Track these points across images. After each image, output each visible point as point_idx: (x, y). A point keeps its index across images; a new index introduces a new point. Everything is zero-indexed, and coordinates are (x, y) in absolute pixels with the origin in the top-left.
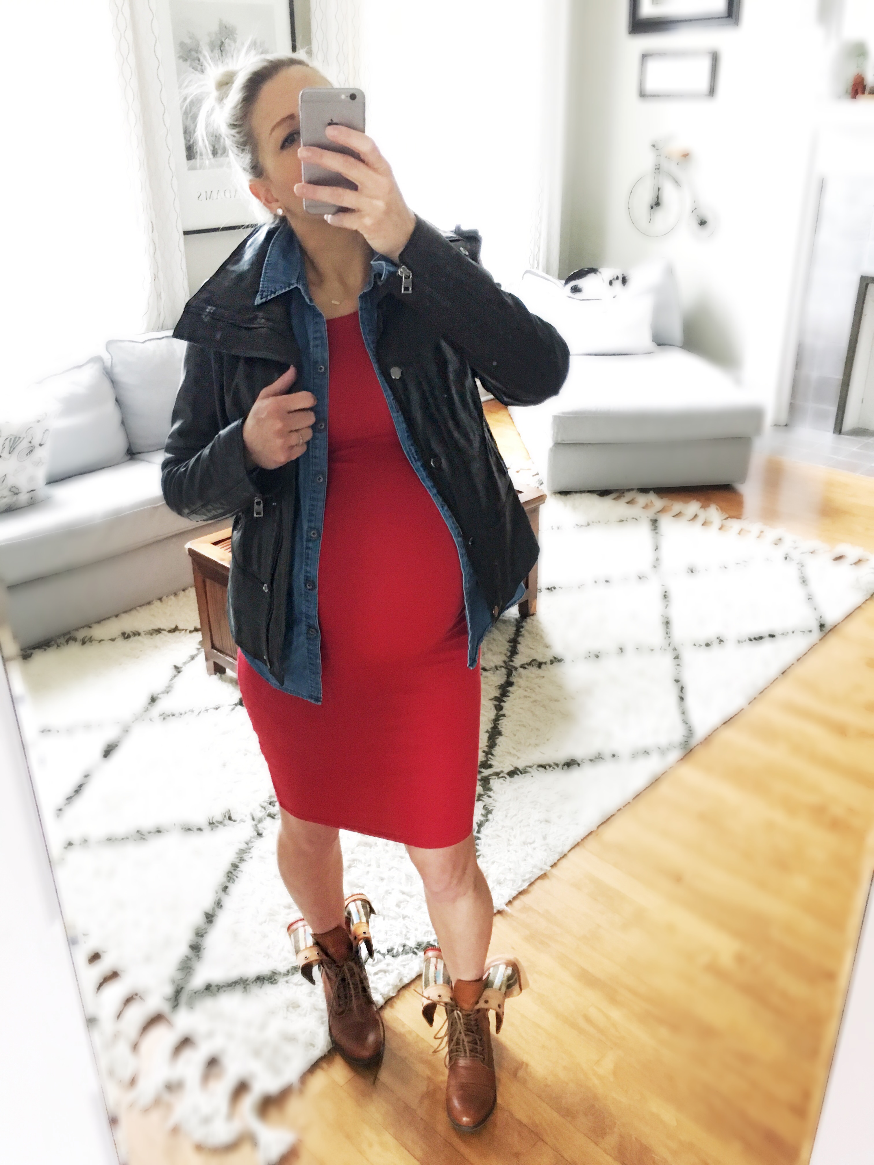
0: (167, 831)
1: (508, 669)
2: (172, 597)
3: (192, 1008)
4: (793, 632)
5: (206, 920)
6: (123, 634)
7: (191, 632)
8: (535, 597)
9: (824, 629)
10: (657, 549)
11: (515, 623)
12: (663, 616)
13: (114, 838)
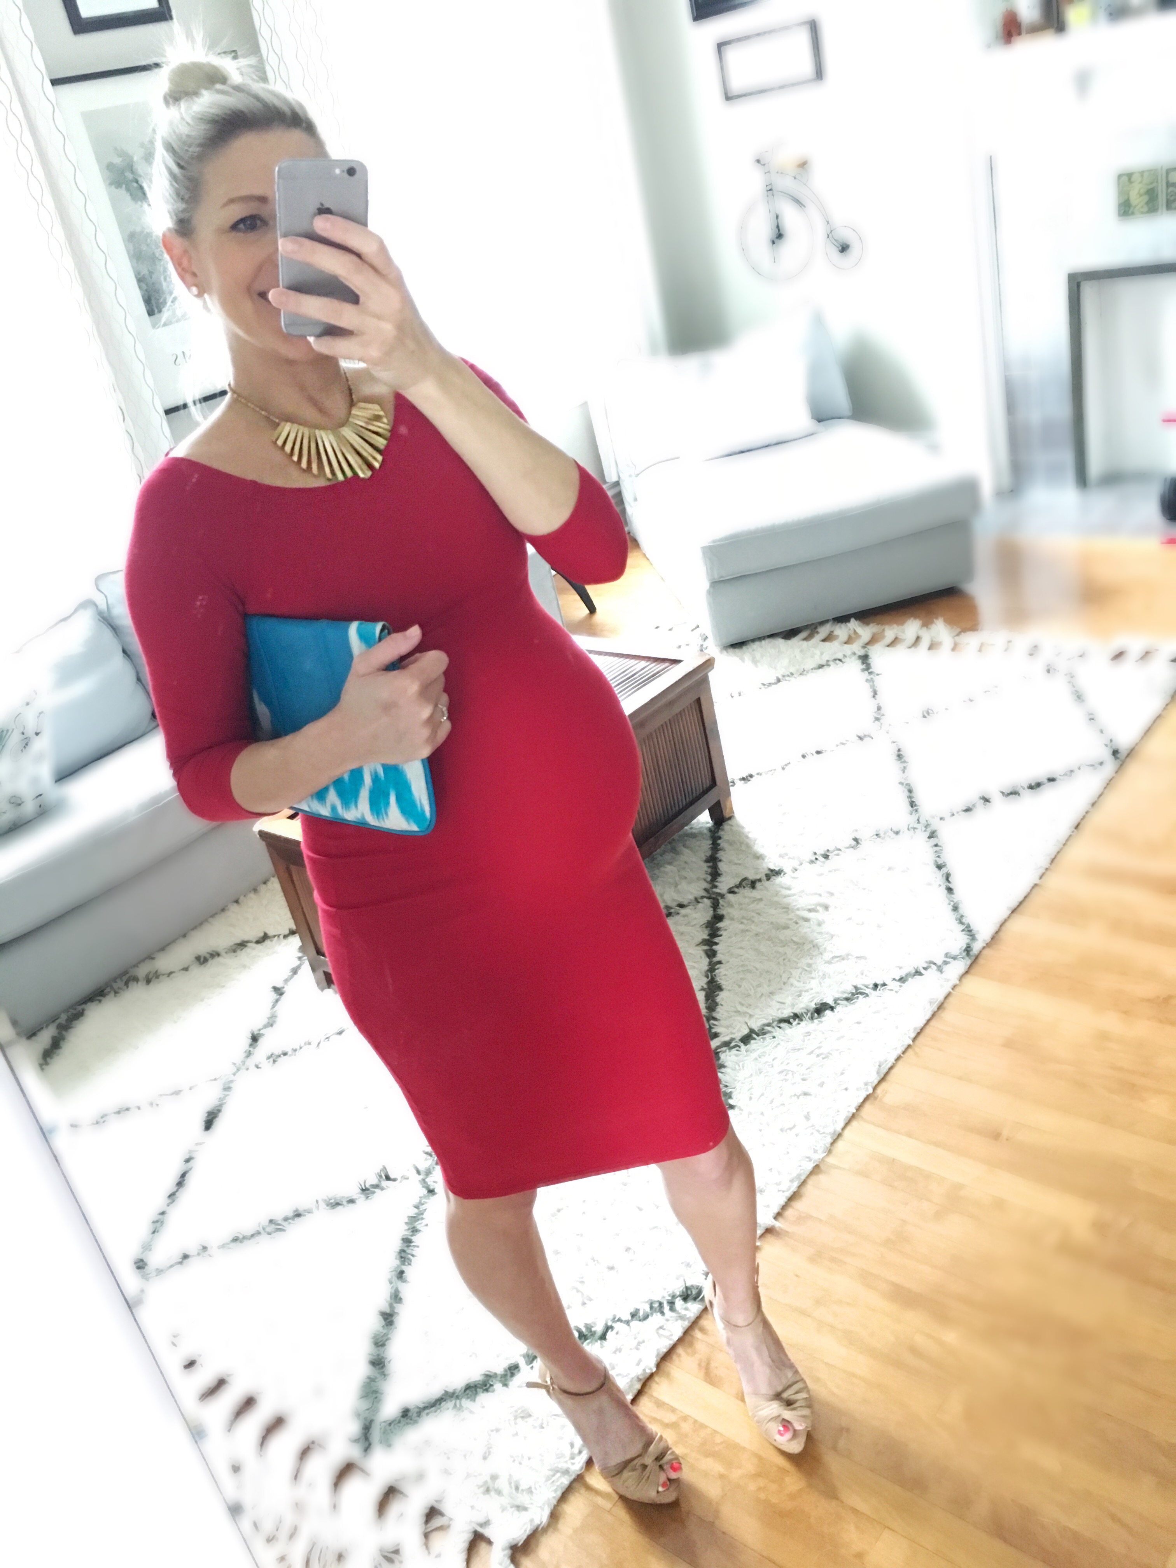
0: (309, 1213)
1: (714, 899)
2: (252, 895)
3: (389, 1446)
4: (1079, 768)
5: (383, 1323)
6: (198, 958)
7: (285, 937)
8: (728, 794)
9: (1118, 756)
10: (875, 693)
11: (709, 834)
12: (901, 783)
13: (241, 1237)
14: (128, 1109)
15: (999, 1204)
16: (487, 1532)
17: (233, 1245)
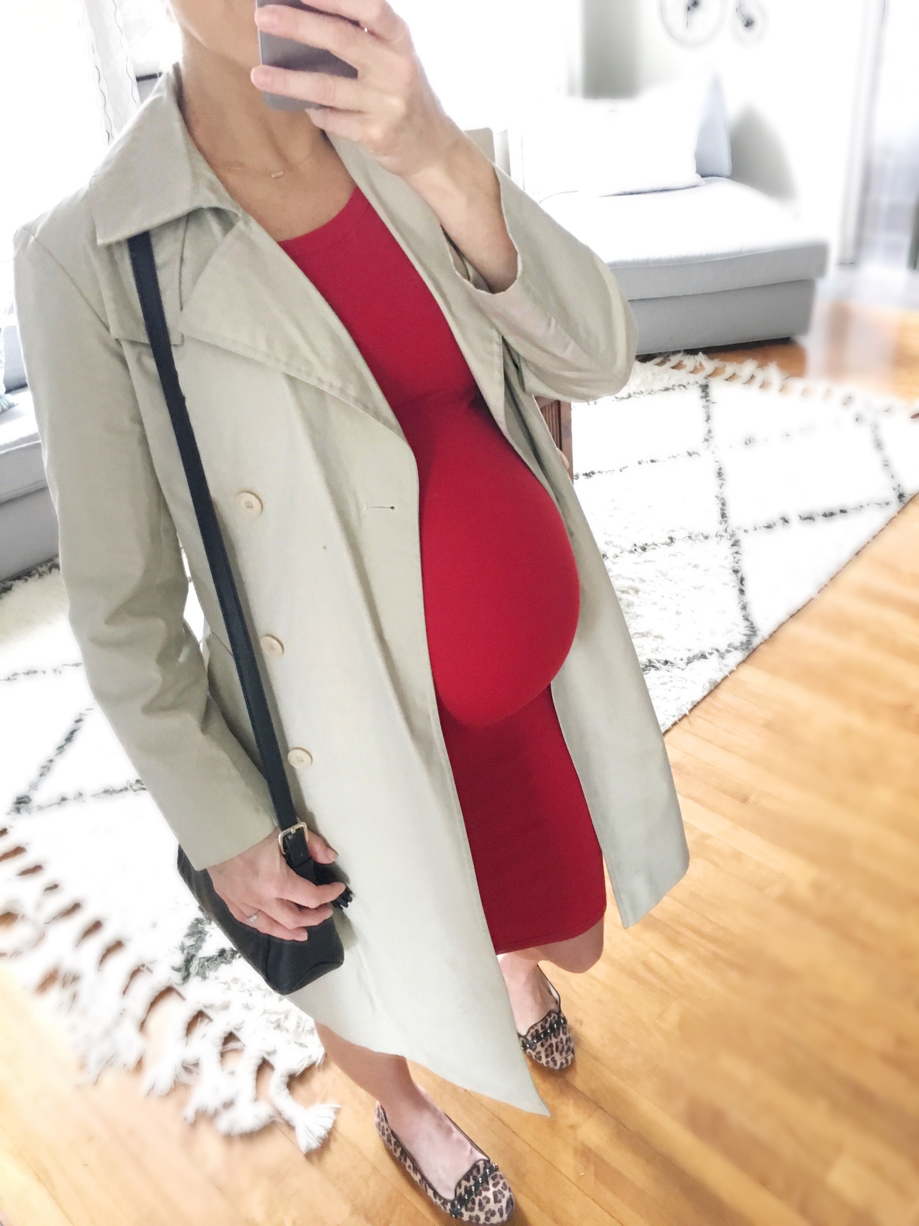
3: (204, 978)
4: (868, 505)
9: (903, 499)
10: (708, 419)
12: (717, 497)
13: (111, 790)
14: (35, 672)
15: (738, 856)
16: (272, 1060)
17: (104, 795)
